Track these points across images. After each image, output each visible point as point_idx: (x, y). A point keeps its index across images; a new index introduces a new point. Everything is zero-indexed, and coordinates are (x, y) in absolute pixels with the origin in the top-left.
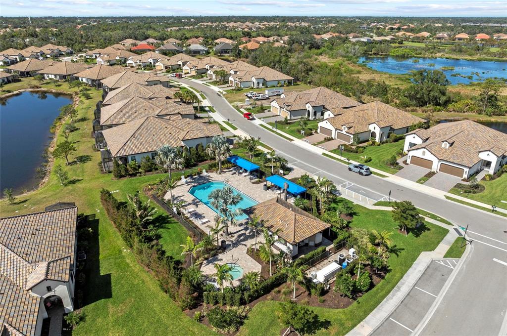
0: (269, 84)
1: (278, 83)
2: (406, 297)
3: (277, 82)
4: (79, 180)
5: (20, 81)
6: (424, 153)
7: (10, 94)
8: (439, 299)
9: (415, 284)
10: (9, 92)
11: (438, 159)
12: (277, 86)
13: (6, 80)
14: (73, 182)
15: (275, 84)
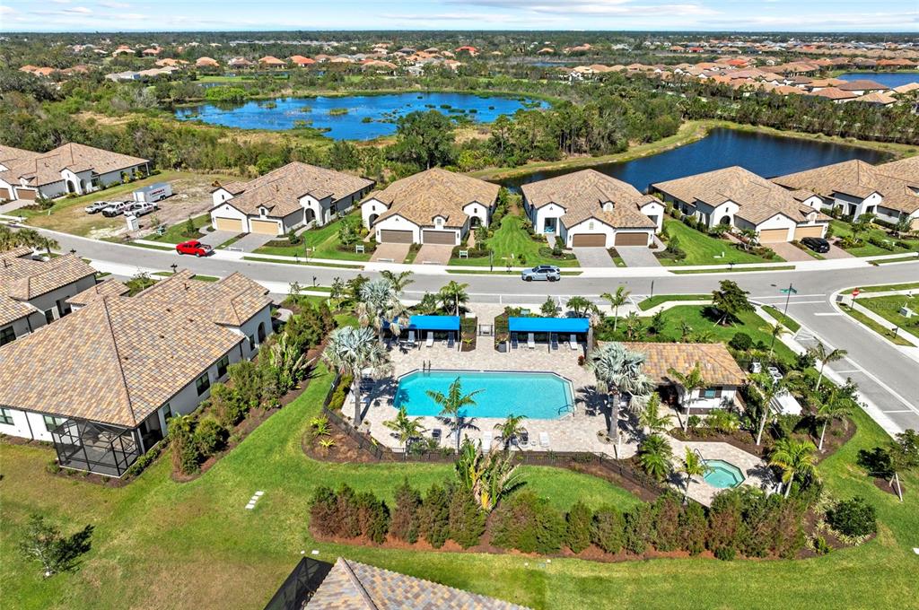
0: (106, 181)
1: (123, 176)
3: (119, 174)
6: (592, 226)
11: (614, 228)
12: (123, 183)
15: (117, 178)
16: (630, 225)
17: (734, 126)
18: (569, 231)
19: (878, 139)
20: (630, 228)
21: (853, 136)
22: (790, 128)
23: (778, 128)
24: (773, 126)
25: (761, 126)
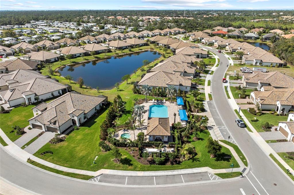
0: (264, 64)
2: (172, 175)
3: (271, 64)
4: (123, 90)
5: (149, 45)
7: (141, 51)
8: (184, 184)
9: (183, 174)
10: (141, 50)
12: (270, 66)
13: (143, 44)
14: (121, 90)
15: (269, 64)
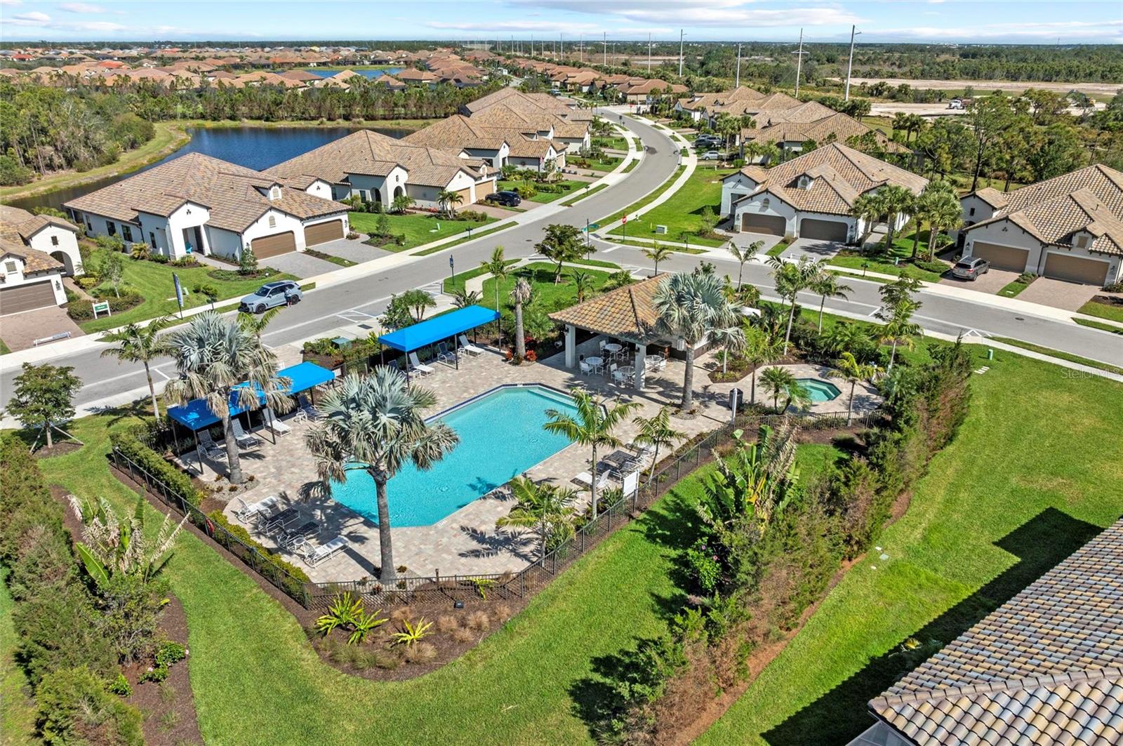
6: (272, 222)
11: (301, 219)
16: (318, 212)
17: (210, 124)
18: (243, 237)
19: (385, 118)
20: (319, 216)
21: (358, 116)
22: (282, 119)
23: (267, 120)
24: (259, 118)
25: (246, 120)
